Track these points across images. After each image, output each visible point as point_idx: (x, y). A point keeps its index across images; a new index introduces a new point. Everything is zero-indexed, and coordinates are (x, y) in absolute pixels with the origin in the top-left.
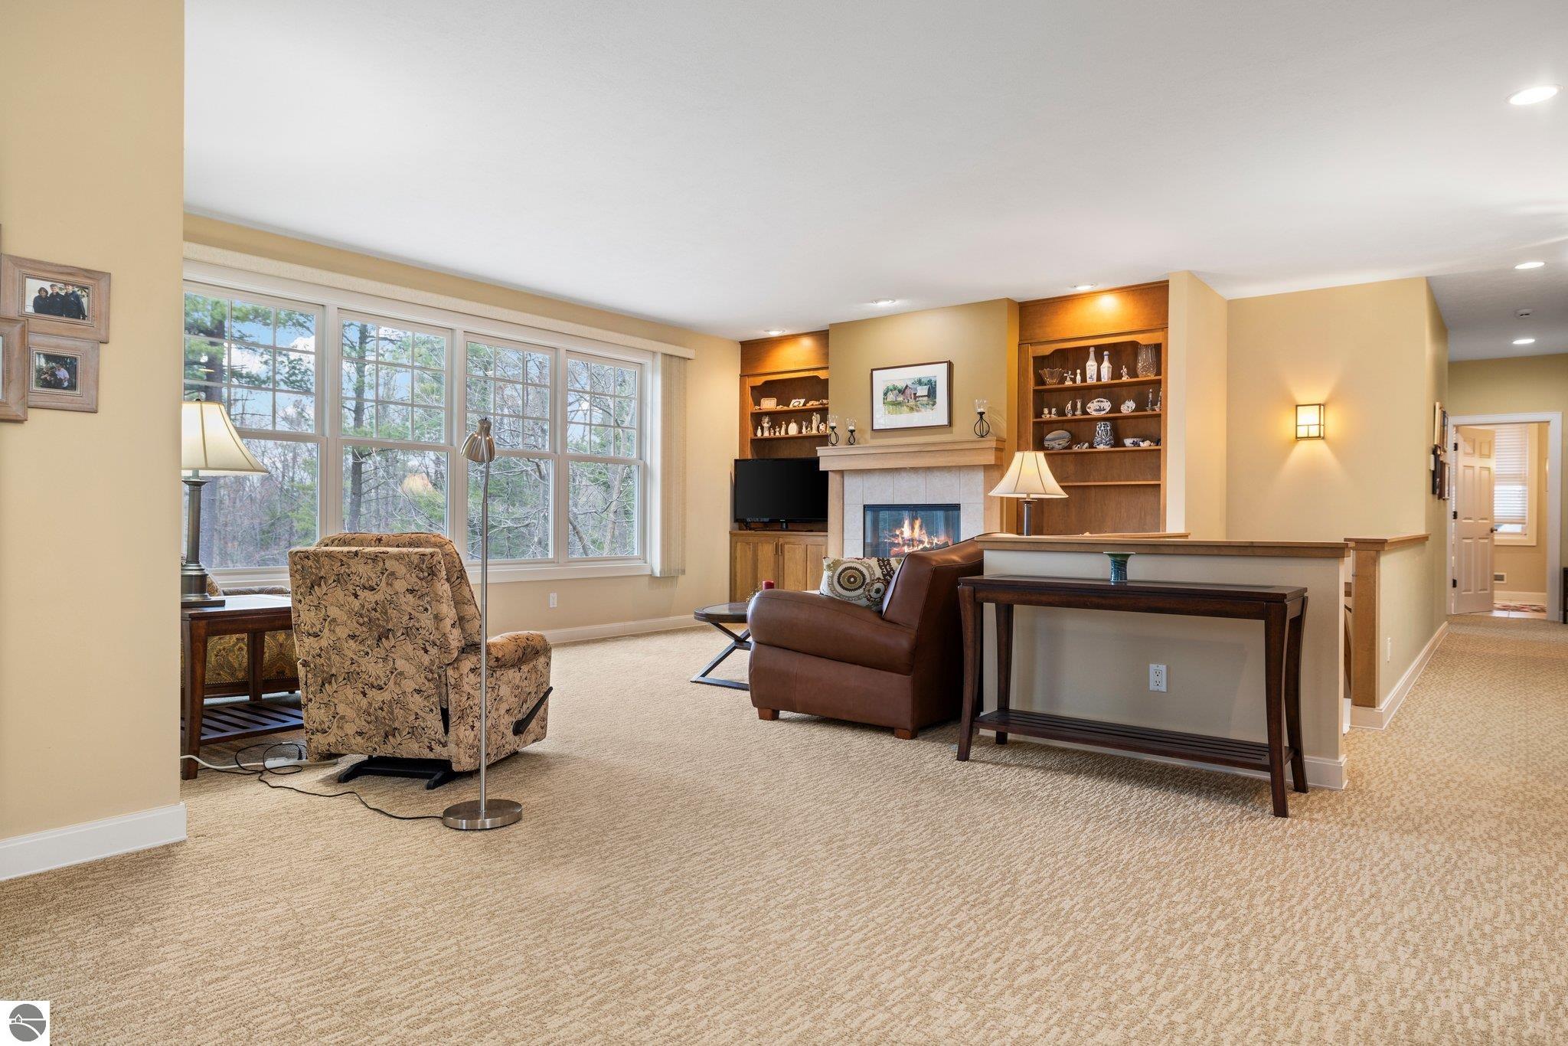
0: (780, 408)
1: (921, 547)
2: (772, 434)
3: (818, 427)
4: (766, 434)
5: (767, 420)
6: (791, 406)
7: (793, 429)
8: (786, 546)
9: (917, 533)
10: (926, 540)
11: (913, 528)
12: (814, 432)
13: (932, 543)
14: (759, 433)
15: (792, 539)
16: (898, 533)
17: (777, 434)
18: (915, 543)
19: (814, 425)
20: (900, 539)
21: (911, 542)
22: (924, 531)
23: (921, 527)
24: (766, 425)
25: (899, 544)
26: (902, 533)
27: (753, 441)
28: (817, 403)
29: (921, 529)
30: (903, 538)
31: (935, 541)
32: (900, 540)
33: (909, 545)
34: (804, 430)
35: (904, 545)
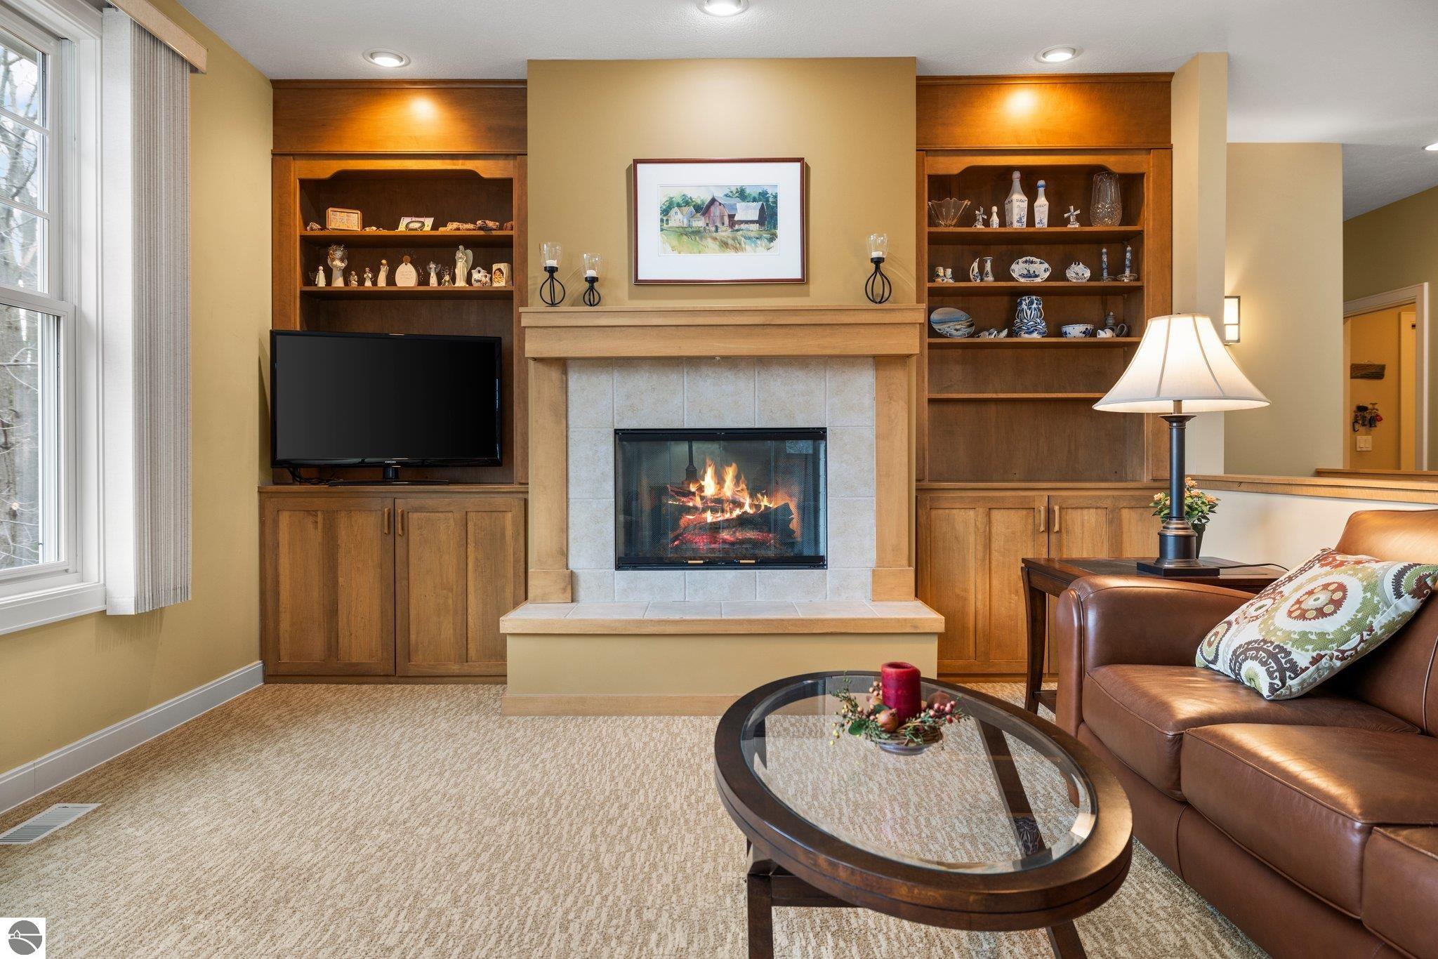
0: (372, 230)
1: (737, 512)
2: (354, 283)
3: (469, 275)
4: (339, 283)
5: (339, 254)
6: (402, 227)
7: (407, 277)
8: (414, 517)
9: (728, 490)
10: (747, 501)
11: (720, 481)
12: (461, 283)
13: (758, 507)
14: (321, 281)
15: (430, 502)
16: (693, 488)
17: (368, 284)
18: (727, 506)
19: (461, 269)
20: (698, 499)
21: (717, 504)
22: (743, 486)
23: (737, 479)
24: (338, 264)
25: (695, 508)
26: (701, 489)
27: (304, 294)
28: (471, 226)
29: (737, 483)
30: (702, 498)
31: (765, 502)
32: (698, 502)
33: (714, 511)
34: (433, 280)
35: (704, 510)
